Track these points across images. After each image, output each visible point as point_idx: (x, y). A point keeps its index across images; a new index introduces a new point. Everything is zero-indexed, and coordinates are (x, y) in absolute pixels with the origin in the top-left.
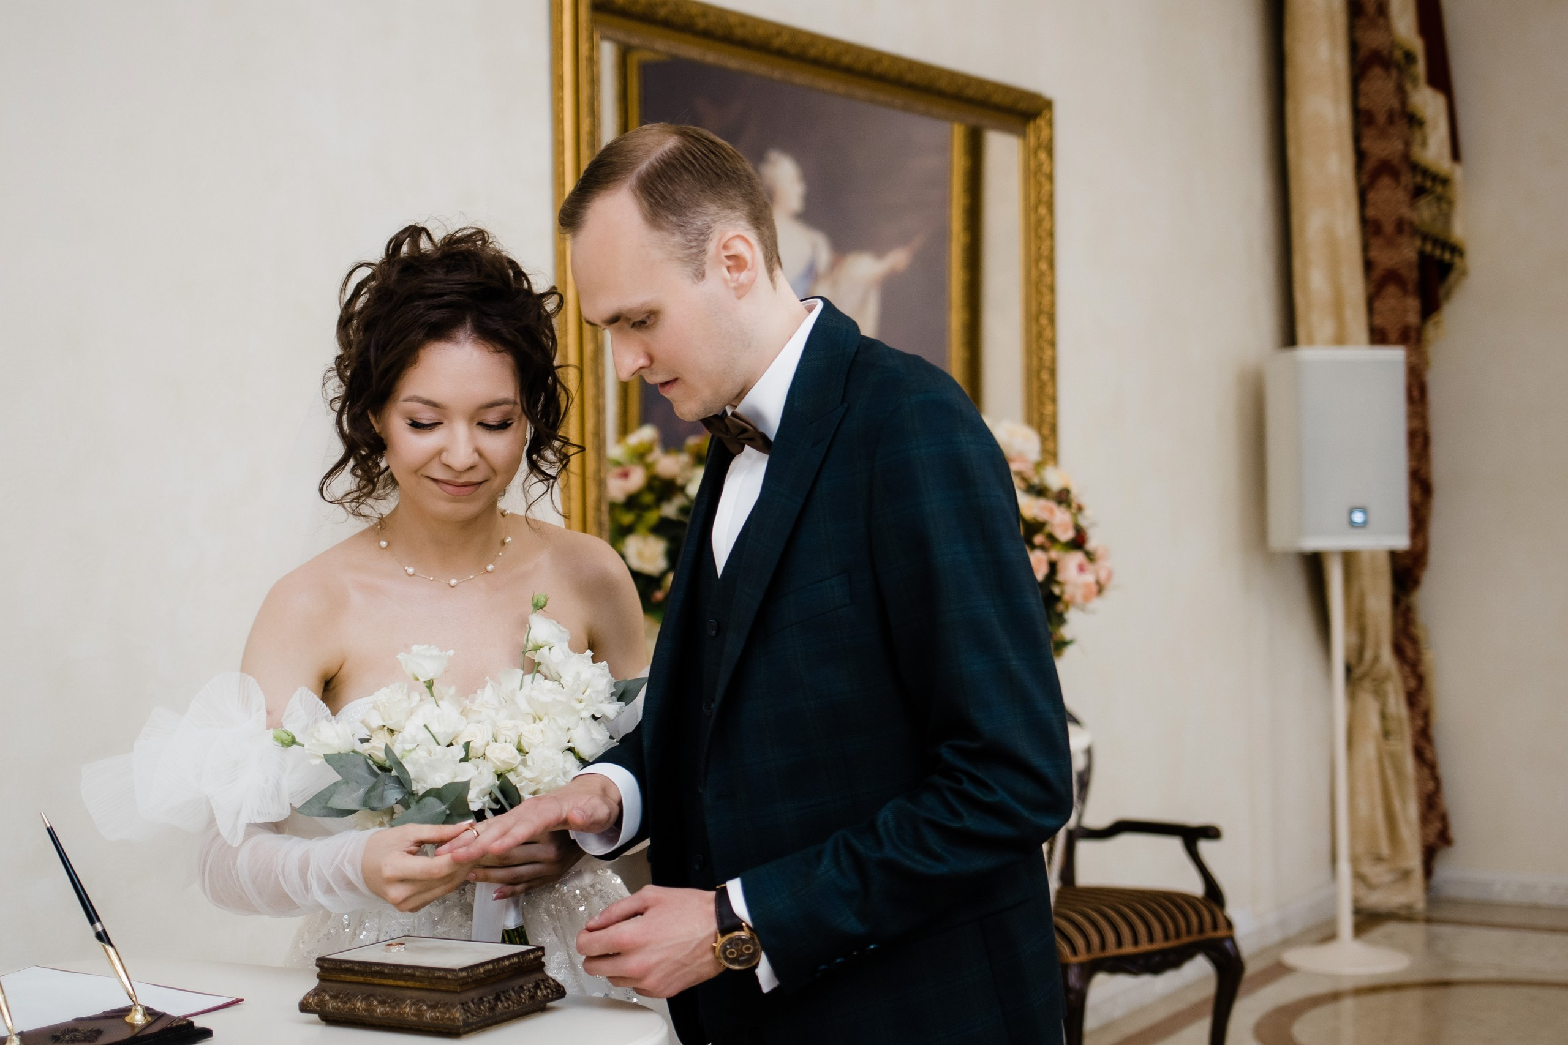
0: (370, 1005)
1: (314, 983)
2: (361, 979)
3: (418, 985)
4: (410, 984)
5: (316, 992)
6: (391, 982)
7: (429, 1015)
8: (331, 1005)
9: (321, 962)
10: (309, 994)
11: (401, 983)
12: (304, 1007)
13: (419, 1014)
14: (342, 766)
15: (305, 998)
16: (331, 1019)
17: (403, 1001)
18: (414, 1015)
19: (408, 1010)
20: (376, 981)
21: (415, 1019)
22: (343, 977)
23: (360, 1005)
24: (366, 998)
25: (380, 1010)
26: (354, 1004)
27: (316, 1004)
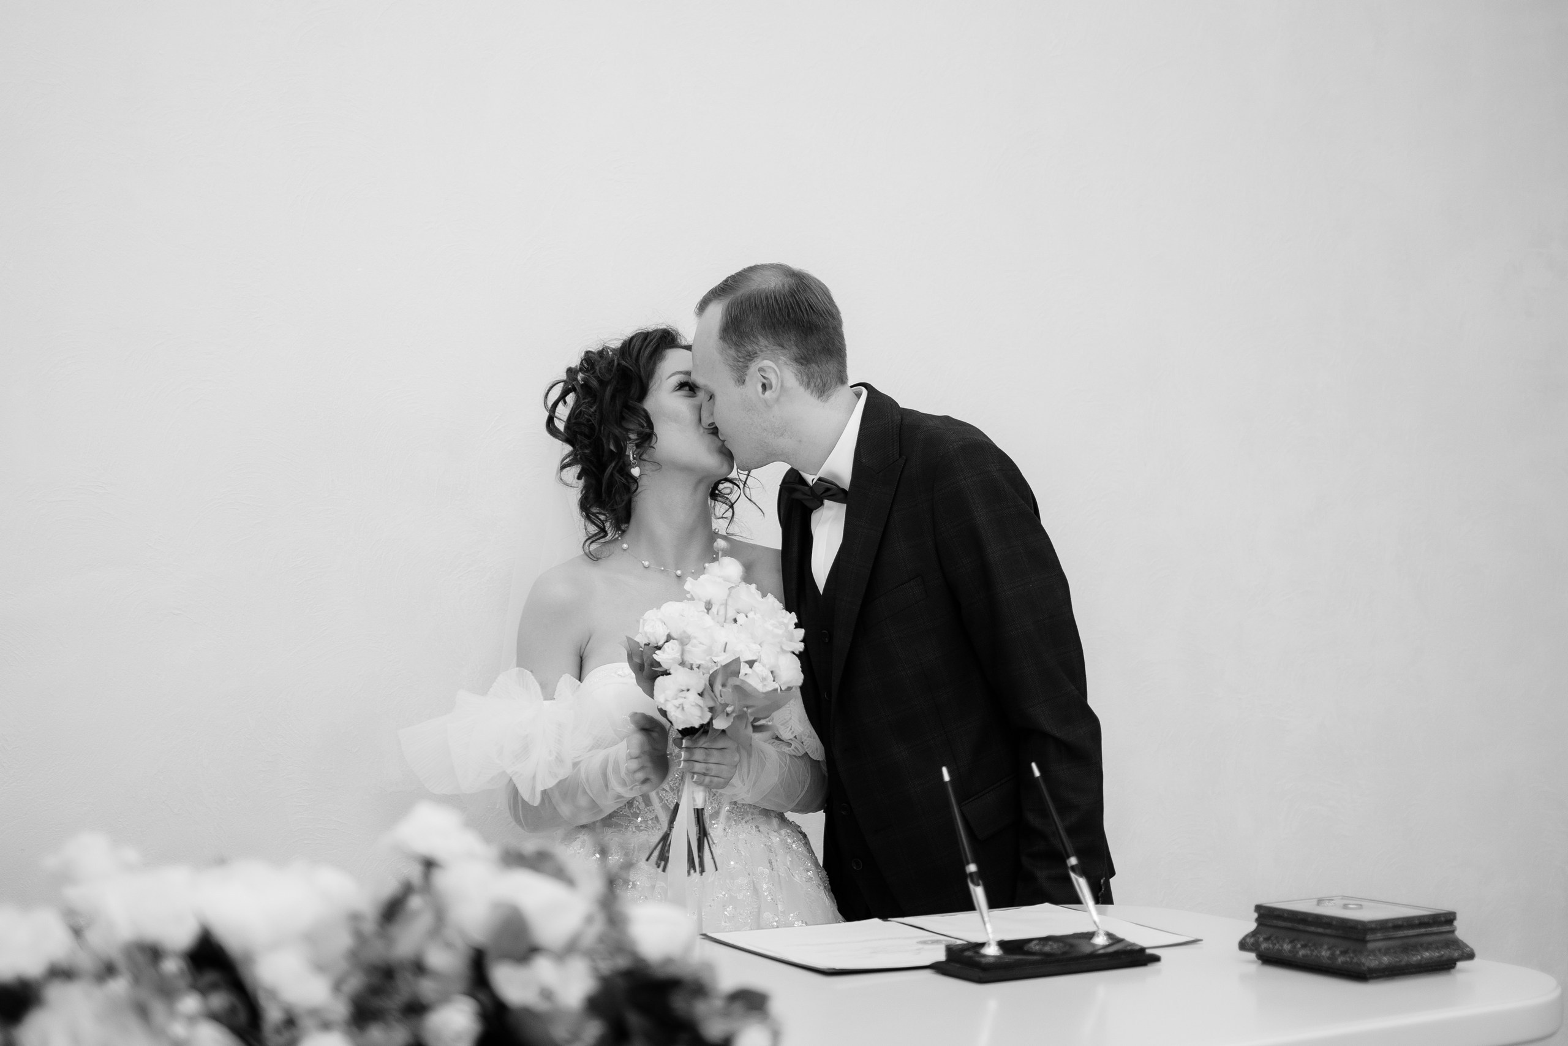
0: (1294, 947)
1: (1252, 926)
2: (1289, 925)
3: (1334, 932)
4: (1328, 931)
5: (1254, 934)
6: (1312, 929)
7: (1341, 960)
8: (1264, 946)
9: (1259, 908)
10: (1247, 936)
11: (1320, 930)
12: (1243, 946)
13: (1333, 957)
15: (1244, 939)
16: (1268, 959)
17: (1321, 945)
18: (1329, 958)
19: (1325, 953)
20: (1301, 927)
21: (1329, 962)
22: (1275, 922)
23: (1287, 947)
24: (1291, 942)
25: (1301, 953)
26: (1282, 946)
27: (1253, 944)
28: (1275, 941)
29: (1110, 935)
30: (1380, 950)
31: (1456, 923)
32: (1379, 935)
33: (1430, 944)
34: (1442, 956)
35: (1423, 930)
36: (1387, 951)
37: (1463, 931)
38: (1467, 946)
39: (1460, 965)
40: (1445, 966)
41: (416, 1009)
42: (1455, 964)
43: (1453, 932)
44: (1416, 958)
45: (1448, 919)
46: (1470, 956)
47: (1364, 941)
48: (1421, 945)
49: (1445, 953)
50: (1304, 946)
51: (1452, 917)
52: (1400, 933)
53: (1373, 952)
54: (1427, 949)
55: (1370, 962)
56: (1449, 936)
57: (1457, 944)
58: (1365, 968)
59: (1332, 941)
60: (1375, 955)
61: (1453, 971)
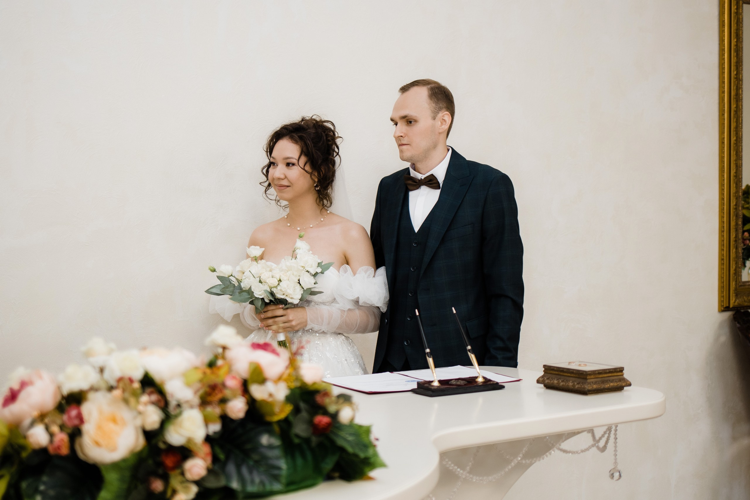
0: (559, 382)
1: (542, 373)
2: (557, 373)
3: (574, 375)
4: (572, 375)
5: (543, 377)
6: (566, 374)
7: (577, 386)
8: (547, 381)
9: (545, 366)
10: (540, 377)
11: (569, 375)
12: (538, 382)
13: (574, 385)
14: (223, 280)
15: (539, 379)
16: (549, 387)
17: (569, 381)
18: (572, 386)
19: (571, 384)
20: (562, 374)
21: (572, 387)
22: (551, 372)
23: (556, 382)
24: (558, 380)
25: (561, 384)
26: (554, 381)
27: (542, 381)
28: (551, 380)
29: (484, 378)
30: (592, 383)
31: (624, 372)
32: (592, 377)
33: (613, 380)
34: (618, 385)
35: (610, 375)
36: (595, 383)
37: (626, 375)
38: (628, 381)
39: (625, 388)
40: (620, 389)
41: (224, 401)
42: (623, 388)
43: (623, 375)
44: (607, 386)
45: (621, 370)
46: (630, 385)
47: (586, 379)
48: (610, 380)
49: (620, 384)
50: (562, 381)
51: (622, 369)
52: (601, 376)
53: (589, 383)
54: (612, 382)
55: (588, 387)
56: (621, 377)
57: (624, 380)
58: (586, 390)
59: (574, 379)
60: (590, 385)
61: (622, 391)
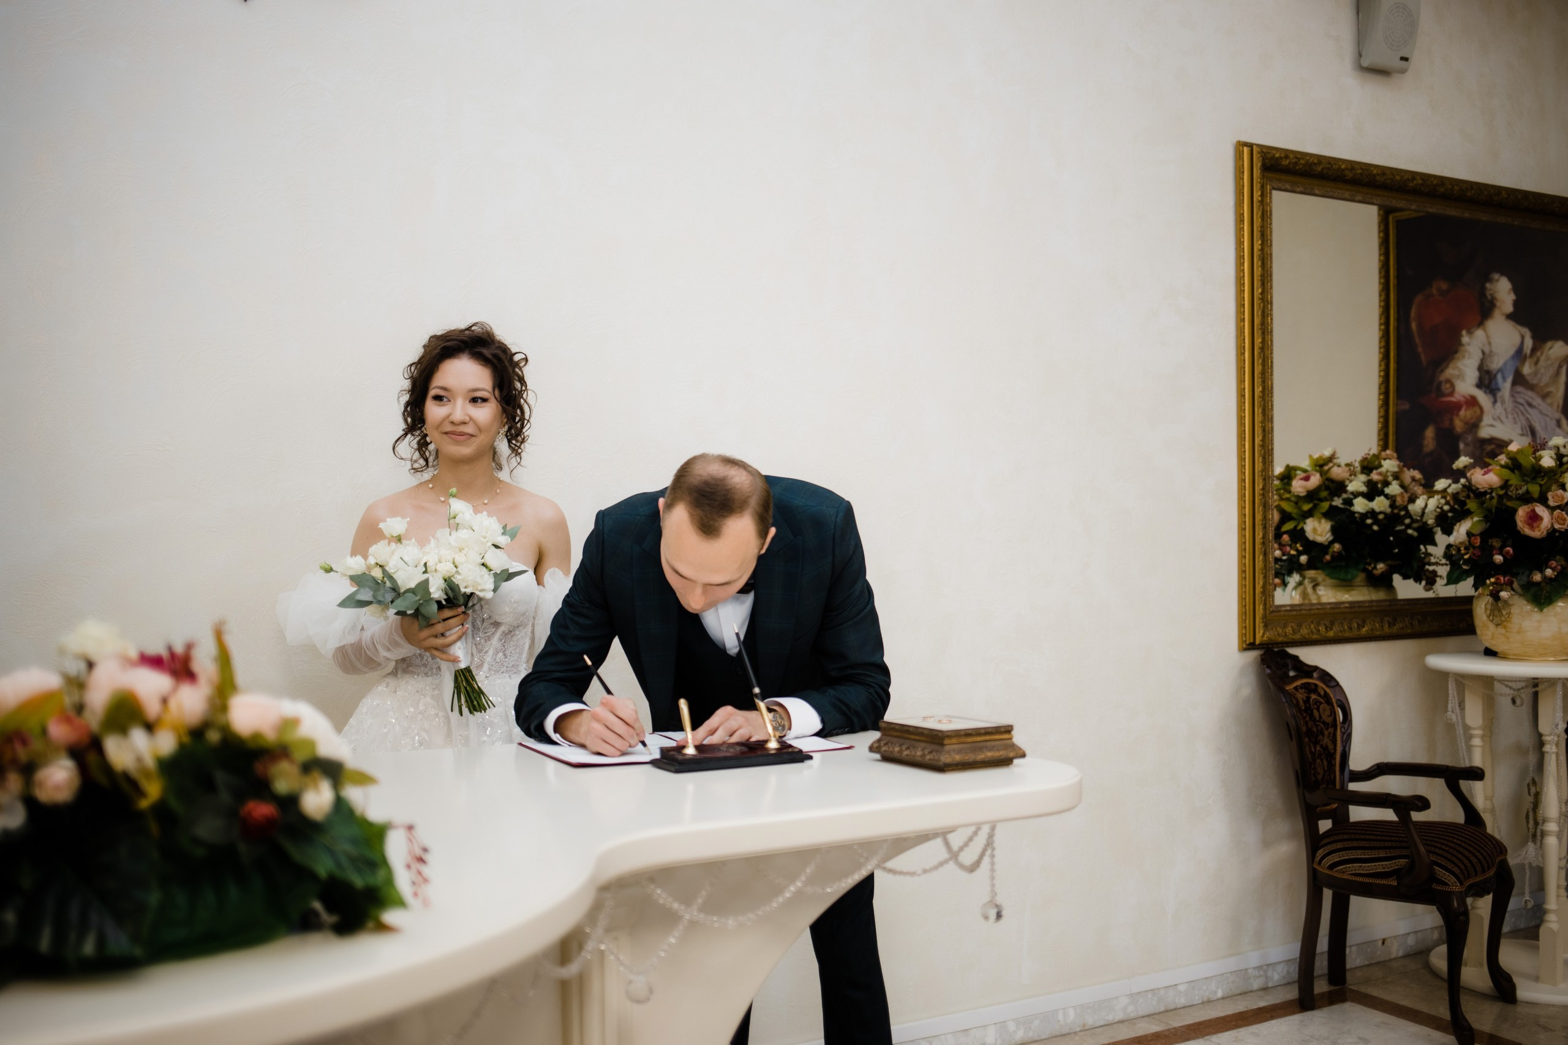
0: (901, 749)
2: (899, 734)
3: (925, 739)
4: (922, 738)
5: (877, 741)
6: (913, 737)
7: (928, 756)
8: (884, 749)
10: (874, 742)
11: (917, 738)
12: (871, 749)
13: (924, 757)
14: (360, 582)
15: (872, 744)
16: (886, 758)
17: (917, 748)
18: (922, 757)
19: (918, 755)
20: (906, 736)
21: (922, 760)
22: (891, 733)
23: (896, 749)
24: (900, 745)
25: (905, 753)
26: (894, 749)
27: (877, 748)
28: (890, 746)
30: (954, 751)
31: (1013, 733)
32: (954, 740)
33: (993, 747)
34: (1001, 756)
35: (987, 738)
36: (959, 752)
37: (1019, 738)
38: (1021, 749)
39: (1016, 761)
40: (1006, 762)
42: (1012, 761)
43: (1011, 739)
44: (980, 757)
45: (1008, 730)
46: (1023, 756)
47: (942, 745)
48: (986, 748)
49: (1002, 754)
50: (907, 748)
51: (1010, 729)
52: (970, 740)
53: (949, 752)
54: (990, 750)
55: (945, 758)
56: (1009, 741)
57: (1013, 746)
58: (941, 764)
59: (923, 745)
60: (950, 755)
61: (1011, 766)
